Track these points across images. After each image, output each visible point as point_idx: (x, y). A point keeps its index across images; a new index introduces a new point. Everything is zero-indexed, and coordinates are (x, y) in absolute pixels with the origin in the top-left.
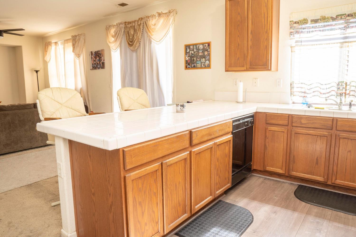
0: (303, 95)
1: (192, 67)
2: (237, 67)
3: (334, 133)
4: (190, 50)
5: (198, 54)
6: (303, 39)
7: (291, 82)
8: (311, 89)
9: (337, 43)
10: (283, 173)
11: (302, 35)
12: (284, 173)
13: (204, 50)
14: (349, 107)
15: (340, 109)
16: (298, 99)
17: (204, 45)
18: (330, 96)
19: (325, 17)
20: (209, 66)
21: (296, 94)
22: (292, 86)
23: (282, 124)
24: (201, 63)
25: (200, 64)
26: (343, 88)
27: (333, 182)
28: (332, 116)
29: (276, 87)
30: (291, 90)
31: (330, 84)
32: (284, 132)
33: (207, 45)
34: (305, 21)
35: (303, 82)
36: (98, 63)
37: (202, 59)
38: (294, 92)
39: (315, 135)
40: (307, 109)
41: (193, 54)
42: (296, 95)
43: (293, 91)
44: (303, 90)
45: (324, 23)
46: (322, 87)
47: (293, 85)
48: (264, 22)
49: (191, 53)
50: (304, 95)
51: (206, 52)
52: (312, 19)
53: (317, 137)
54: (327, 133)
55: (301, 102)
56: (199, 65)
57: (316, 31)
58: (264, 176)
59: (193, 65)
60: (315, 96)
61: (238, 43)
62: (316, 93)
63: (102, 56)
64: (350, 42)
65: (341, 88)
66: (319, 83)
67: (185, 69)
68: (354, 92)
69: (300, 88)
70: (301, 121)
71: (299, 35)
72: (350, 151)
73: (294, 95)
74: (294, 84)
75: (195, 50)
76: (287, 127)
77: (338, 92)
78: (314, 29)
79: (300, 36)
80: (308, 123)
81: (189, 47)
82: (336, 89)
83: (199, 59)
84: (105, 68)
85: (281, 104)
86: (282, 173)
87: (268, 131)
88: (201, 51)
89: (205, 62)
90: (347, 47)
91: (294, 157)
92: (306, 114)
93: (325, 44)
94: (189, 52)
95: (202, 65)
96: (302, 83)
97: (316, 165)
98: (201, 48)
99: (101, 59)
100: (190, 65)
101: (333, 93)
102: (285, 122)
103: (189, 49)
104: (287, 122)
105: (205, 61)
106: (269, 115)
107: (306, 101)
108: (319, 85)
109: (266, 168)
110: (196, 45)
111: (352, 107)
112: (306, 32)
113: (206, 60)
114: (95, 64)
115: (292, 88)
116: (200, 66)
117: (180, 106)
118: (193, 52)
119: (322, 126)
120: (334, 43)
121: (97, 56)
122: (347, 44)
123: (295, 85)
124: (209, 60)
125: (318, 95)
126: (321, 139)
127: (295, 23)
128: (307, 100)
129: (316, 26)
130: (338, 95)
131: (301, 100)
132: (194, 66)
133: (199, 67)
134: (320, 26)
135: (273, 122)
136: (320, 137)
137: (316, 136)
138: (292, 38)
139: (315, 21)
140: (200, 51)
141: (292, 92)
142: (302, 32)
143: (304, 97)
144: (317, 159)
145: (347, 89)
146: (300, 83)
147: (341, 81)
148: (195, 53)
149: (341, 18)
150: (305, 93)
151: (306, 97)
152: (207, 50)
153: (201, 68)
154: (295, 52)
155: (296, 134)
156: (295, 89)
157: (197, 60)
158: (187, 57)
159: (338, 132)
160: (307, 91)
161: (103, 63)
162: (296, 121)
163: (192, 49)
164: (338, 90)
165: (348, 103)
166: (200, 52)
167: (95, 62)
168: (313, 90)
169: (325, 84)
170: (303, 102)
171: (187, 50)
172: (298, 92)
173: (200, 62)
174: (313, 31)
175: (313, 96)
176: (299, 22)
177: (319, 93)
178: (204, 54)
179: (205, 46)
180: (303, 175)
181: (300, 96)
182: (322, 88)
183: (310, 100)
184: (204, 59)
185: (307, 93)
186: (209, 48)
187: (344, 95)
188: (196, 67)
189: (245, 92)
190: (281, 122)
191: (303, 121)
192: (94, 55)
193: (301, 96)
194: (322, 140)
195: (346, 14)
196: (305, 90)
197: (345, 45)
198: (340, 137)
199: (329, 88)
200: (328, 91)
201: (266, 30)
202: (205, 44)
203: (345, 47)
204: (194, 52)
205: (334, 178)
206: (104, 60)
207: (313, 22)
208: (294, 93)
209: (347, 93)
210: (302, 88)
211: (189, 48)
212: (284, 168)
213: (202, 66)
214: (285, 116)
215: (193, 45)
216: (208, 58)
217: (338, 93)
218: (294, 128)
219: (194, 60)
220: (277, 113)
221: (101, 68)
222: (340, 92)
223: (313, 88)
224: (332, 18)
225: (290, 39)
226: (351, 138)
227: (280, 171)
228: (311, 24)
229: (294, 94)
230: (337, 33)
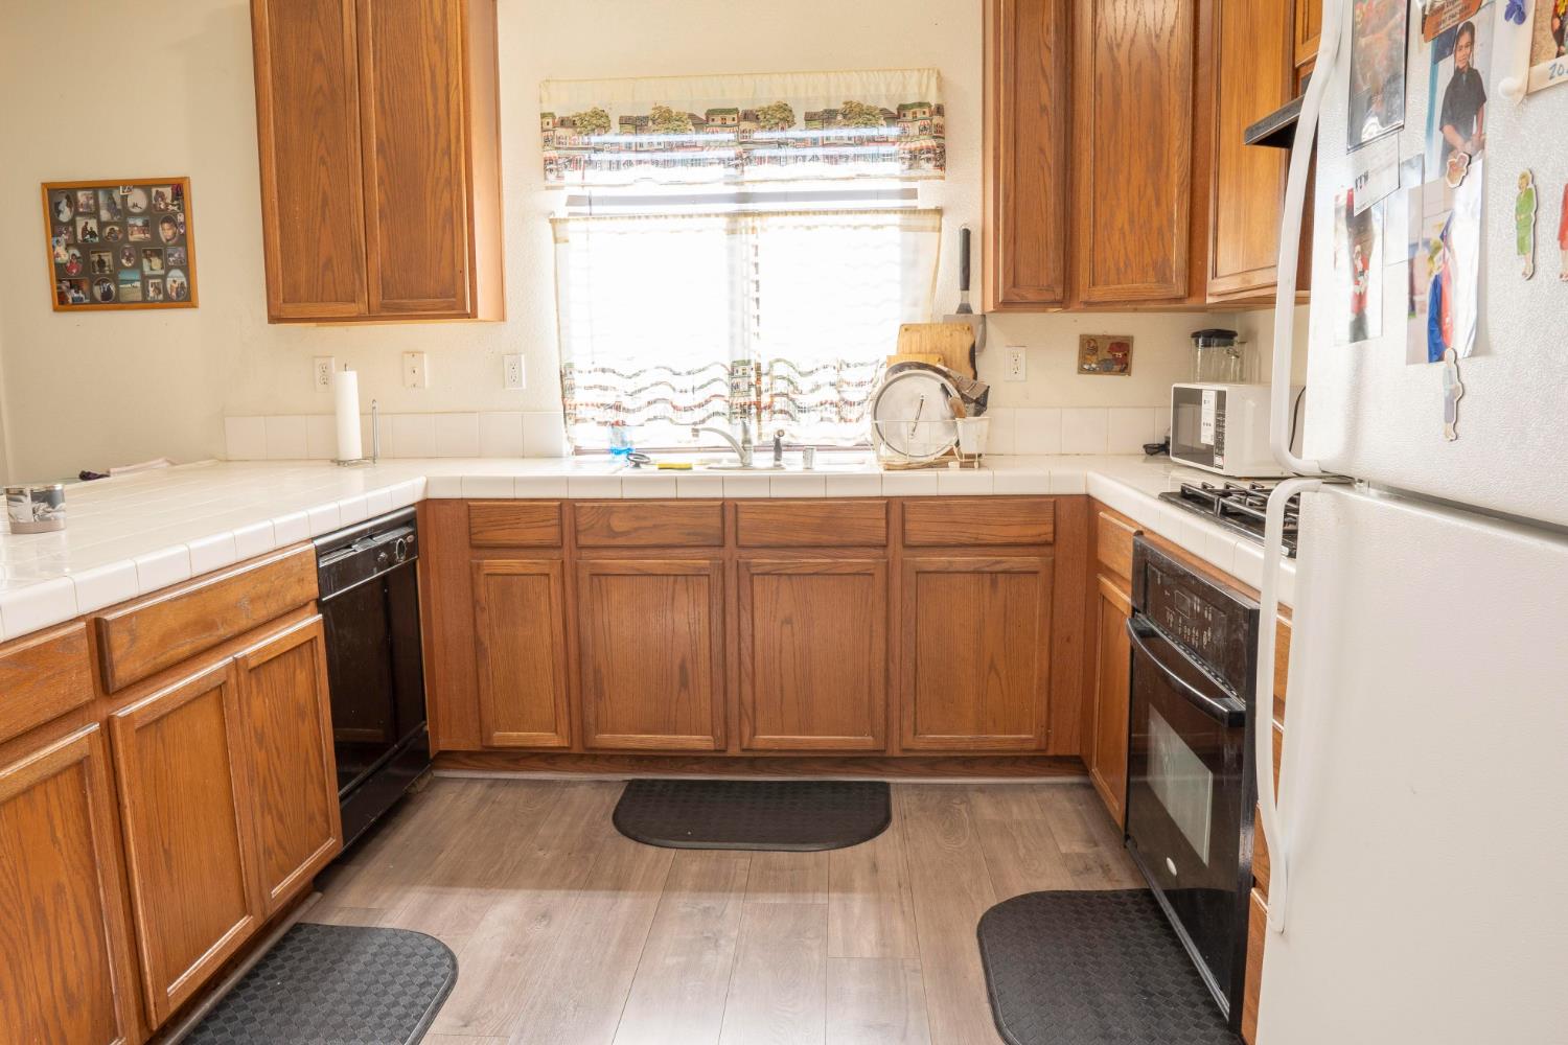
0: (611, 416)
1: (94, 301)
2: (322, 301)
3: (731, 559)
4: (76, 213)
5: (120, 236)
6: (596, 192)
7: (563, 365)
8: (640, 391)
9: (717, 215)
10: (562, 745)
11: (590, 173)
12: (566, 745)
13: (155, 217)
14: (772, 455)
15: (746, 466)
16: (592, 435)
17: (154, 190)
18: (709, 417)
19: (669, 111)
20: (186, 298)
21: (583, 416)
22: (566, 382)
23: (537, 543)
24: (144, 279)
25: (138, 284)
26: (750, 385)
27: (745, 746)
28: (718, 494)
29: (504, 387)
30: (563, 397)
31: (703, 370)
32: (548, 575)
33: (168, 192)
34: (597, 121)
35: (606, 367)
37: (145, 261)
38: (579, 407)
39: (667, 575)
40: (629, 472)
41: (92, 234)
42: (584, 420)
43: (573, 403)
44: (610, 399)
45: (667, 134)
46: (679, 382)
47: (569, 376)
48: (435, 105)
49: (85, 229)
50: (616, 419)
51: (166, 226)
52: (623, 115)
53: (675, 582)
54: (708, 562)
55: (607, 446)
56: (132, 290)
57: (640, 162)
58: (486, 775)
59: (98, 291)
60: (655, 418)
61: (324, 193)
62: (658, 409)
64: (760, 214)
65: (744, 386)
66: (665, 368)
67: (56, 310)
68: (785, 399)
69: (597, 390)
70: (609, 526)
71: (578, 173)
72: (788, 621)
73: (576, 421)
74: (576, 375)
75: (105, 215)
76: (556, 554)
77: (734, 402)
78: (633, 156)
79: (583, 178)
80: (636, 530)
81: (68, 198)
82: (726, 391)
83: (128, 260)
85: (529, 457)
86: (557, 745)
87: (482, 577)
88: (139, 222)
89: (164, 278)
90: (750, 231)
91: (597, 671)
92: (627, 495)
93: (675, 216)
94: (72, 222)
95: (151, 289)
96: (603, 370)
97: (680, 691)
98: (135, 205)
100: (85, 287)
101: (719, 405)
102: (549, 534)
103: (69, 205)
104: (555, 530)
105: (162, 272)
106: (480, 508)
107: (625, 439)
108: (666, 376)
109: (490, 737)
110: (108, 187)
111: (785, 455)
112: (606, 165)
113: (168, 268)
115: (566, 390)
116: (138, 296)
117: (29, 498)
118: (93, 225)
119: (689, 534)
120: (708, 215)
122: (750, 219)
123: (579, 380)
124: (186, 267)
125: (667, 415)
126: (687, 589)
127: (563, 123)
128: (628, 438)
129: (641, 145)
130: (734, 413)
131: (602, 437)
132: (107, 296)
133: (131, 297)
134: (655, 144)
135: (502, 536)
136: (684, 578)
137: (672, 579)
138: (553, 184)
139: (636, 124)
140: (131, 221)
141: (568, 407)
142: (589, 162)
143: (617, 423)
144: (682, 668)
145: (763, 389)
146: (595, 370)
147: (739, 358)
148: (108, 230)
149: (724, 125)
150: (618, 408)
151: (624, 424)
152: (170, 219)
153: (145, 303)
154: (567, 241)
155: (596, 579)
156: (580, 396)
157: (119, 266)
158: (60, 250)
159: (744, 553)
160: (627, 402)
162: (592, 527)
163: (88, 206)
164: (732, 395)
165: (769, 439)
166: (135, 225)
168: (646, 396)
169: (689, 373)
170: (614, 446)
171: (59, 212)
172: (593, 405)
173: (136, 276)
174: (629, 163)
175: (649, 420)
176: (578, 123)
177: (669, 407)
178: (156, 235)
179: (161, 195)
180: (641, 741)
181: (599, 423)
182: (678, 388)
183: (638, 438)
184: (156, 262)
185: (624, 409)
186: (181, 207)
187: (754, 411)
188: (118, 301)
189: (369, 412)
190: (530, 536)
191: (619, 524)
193: (606, 422)
194: (691, 590)
195: (736, 110)
196: (618, 396)
197: (743, 224)
198: (753, 571)
199: (701, 387)
200: (700, 397)
201: (442, 143)
202: (160, 190)
203: (744, 231)
204: (102, 225)
205: (747, 731)
207: (630, 127)
208: (577, 412)
209: (762, 406)
210: (605, 389)
211: (72, 202)
212: (563, 727)
213: (151, 294)
214: (545, 507)
215: (93, 188)
216: (176, 255)
217: (734, 407)
218: (585, 553)
219: (101, 263)
220: (515, 500)
222: (742, 400)
223: (647, 388)
224: (692, 116)
225: (547, 188)
226: (789, 572)
227: (550, 740)
228: (622, 133)
229: (579, 416)
230: (713, 178)
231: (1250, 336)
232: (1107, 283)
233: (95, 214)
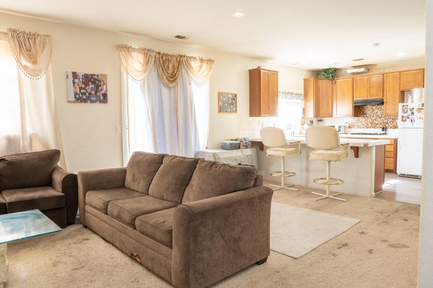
1: (224, 112)
4: (223, 97)
5: (228, 101)
13: (232, 99)
20: (236, 111)
24: (231, 108)
33: (234, 95)
36: (93, 93)
41: (224, 101)
63: (104, 84)
67: (219, 113)
75: (226, 98)
83: (229, 105)
84: (107, 103)
88: (230, 99)
89: (233, 108)
94: (222, 99)
98: (230, 97)
99: (100, 88)
100: (223, 109)
110: (227, 94)
113: (233, 107)
114: (84, 94)
116: (230, 111)
118: (225, 99)
121: (90, 82)
124: (236, 107)
132: (226, 111)
149: (289, 94)
152: (234, 100)
157: (227, 106)
158: (220, 103)
161: (105, 95)
167: (82, 91)
171: (220, 97)
173: (229, 108)
178: (232, 102)
179: (233, 95)
184: (232, 106)
186: (236, 98)
188: (227, 112)
192: (81, 80)
195: (290, 92)
204: (226, 99)
206: (106, 91)
211: (222, 95)
215: (225, 94)
216: (235, 105)
219: (225, 106)
221: (99, 102)
224: (287, 93)
230: (287, 100)
231: (324, 121)
232: (323, 115)
233: (225, 98)
